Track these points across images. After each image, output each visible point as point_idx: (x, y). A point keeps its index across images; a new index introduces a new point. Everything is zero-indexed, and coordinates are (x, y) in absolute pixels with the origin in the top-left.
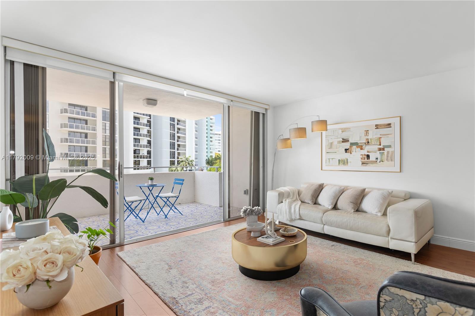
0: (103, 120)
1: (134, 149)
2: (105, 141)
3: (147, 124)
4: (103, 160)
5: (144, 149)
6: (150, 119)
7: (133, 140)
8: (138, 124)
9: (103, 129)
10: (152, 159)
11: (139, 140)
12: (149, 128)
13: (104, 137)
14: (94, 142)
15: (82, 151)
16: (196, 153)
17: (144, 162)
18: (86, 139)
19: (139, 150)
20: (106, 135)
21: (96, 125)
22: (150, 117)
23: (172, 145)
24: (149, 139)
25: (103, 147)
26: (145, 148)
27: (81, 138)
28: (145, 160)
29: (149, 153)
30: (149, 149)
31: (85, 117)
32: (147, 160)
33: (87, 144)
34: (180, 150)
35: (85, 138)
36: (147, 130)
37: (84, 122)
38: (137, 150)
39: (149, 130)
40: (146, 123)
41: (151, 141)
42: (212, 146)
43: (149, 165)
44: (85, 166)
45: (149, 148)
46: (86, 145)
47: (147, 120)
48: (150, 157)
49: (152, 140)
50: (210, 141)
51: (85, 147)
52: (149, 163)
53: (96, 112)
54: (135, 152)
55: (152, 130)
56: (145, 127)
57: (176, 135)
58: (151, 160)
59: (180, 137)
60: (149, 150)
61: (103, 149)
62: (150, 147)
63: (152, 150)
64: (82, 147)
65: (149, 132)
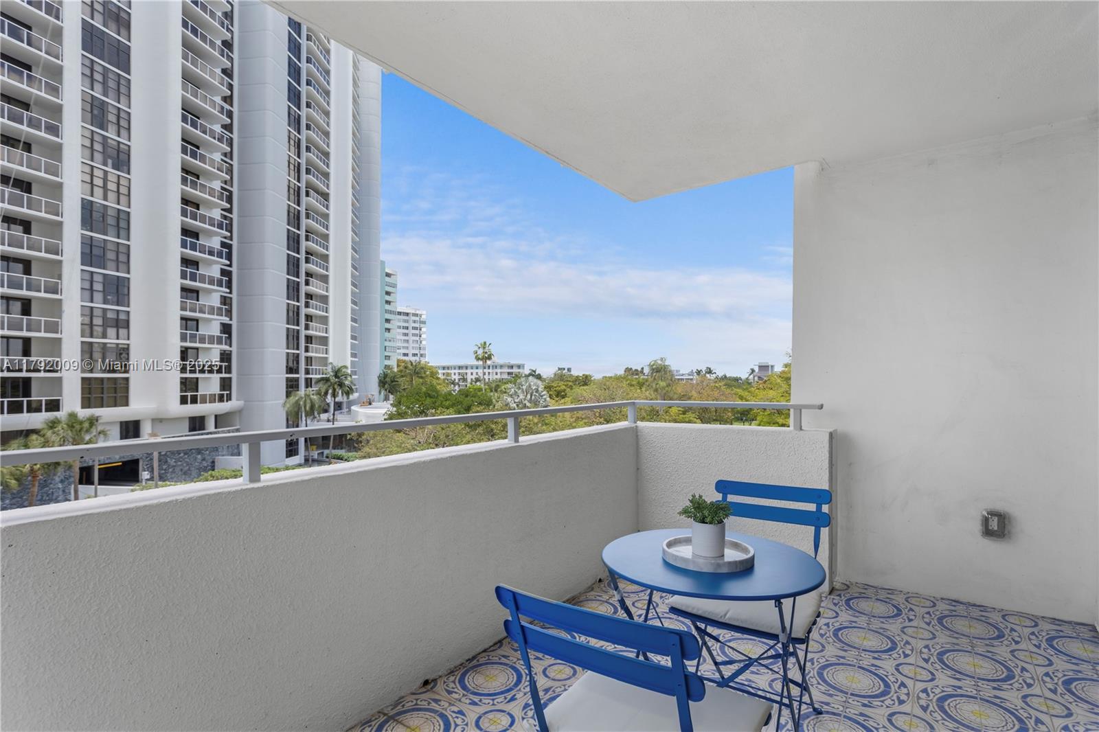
0: (82, 264)
1: (181, 347)
2: (91, 325)
3: (222, 280)
4: (83, 379)
5: (211, 348)
6: (230, 266)
7: (178, 321)
8: (193, 278)
9: (82, 289)
10: (234, 375)
11: (195, 322)
12: (228, 291)
13: (88, 312)
14: (54, 327)
15: (11, 352)
16: (354, 359)
17: (210, 384)
18: (25, 317)
19: (197, 349)
20: (92, 308)
21: (60, 277)
22: (229, 260)
23: (291, 338)
24: (226, 320)
25: (82, 342)
26: (215, 346)
27: (8, 313)
28: (216, 377)
29: (226, 357)
30: (226, 348)
31: (25, 252)
32: (221, 378)
33: (28, 330)
34: (312, 352)
35: (23, 314)
36: (221, 296)
37: (20, 266)
38: (189, 350)
39: (225, 297)
40: (219, 276)
41: (230, 325)
42: (390, 341)
43: (224, 390)
44: (21, 395)
45: (226, 344)
46: (25, 334)
47: (222, 269)
48: (229, 370)
49: (234, 323)
50: (386, 329)
51: (21, 341)
52: (226, 384)
53: (61, 239)
54: (184, 354)
55: (234, 296)
56: (215, 287)
57: (303, 311)
58: (230, 378)
59: (311, 317)
60: (225, 351)
61: (82, 348)
62: (228, 342)
63: (234, 349)
64: (11, 340)
65: (225, 301)
